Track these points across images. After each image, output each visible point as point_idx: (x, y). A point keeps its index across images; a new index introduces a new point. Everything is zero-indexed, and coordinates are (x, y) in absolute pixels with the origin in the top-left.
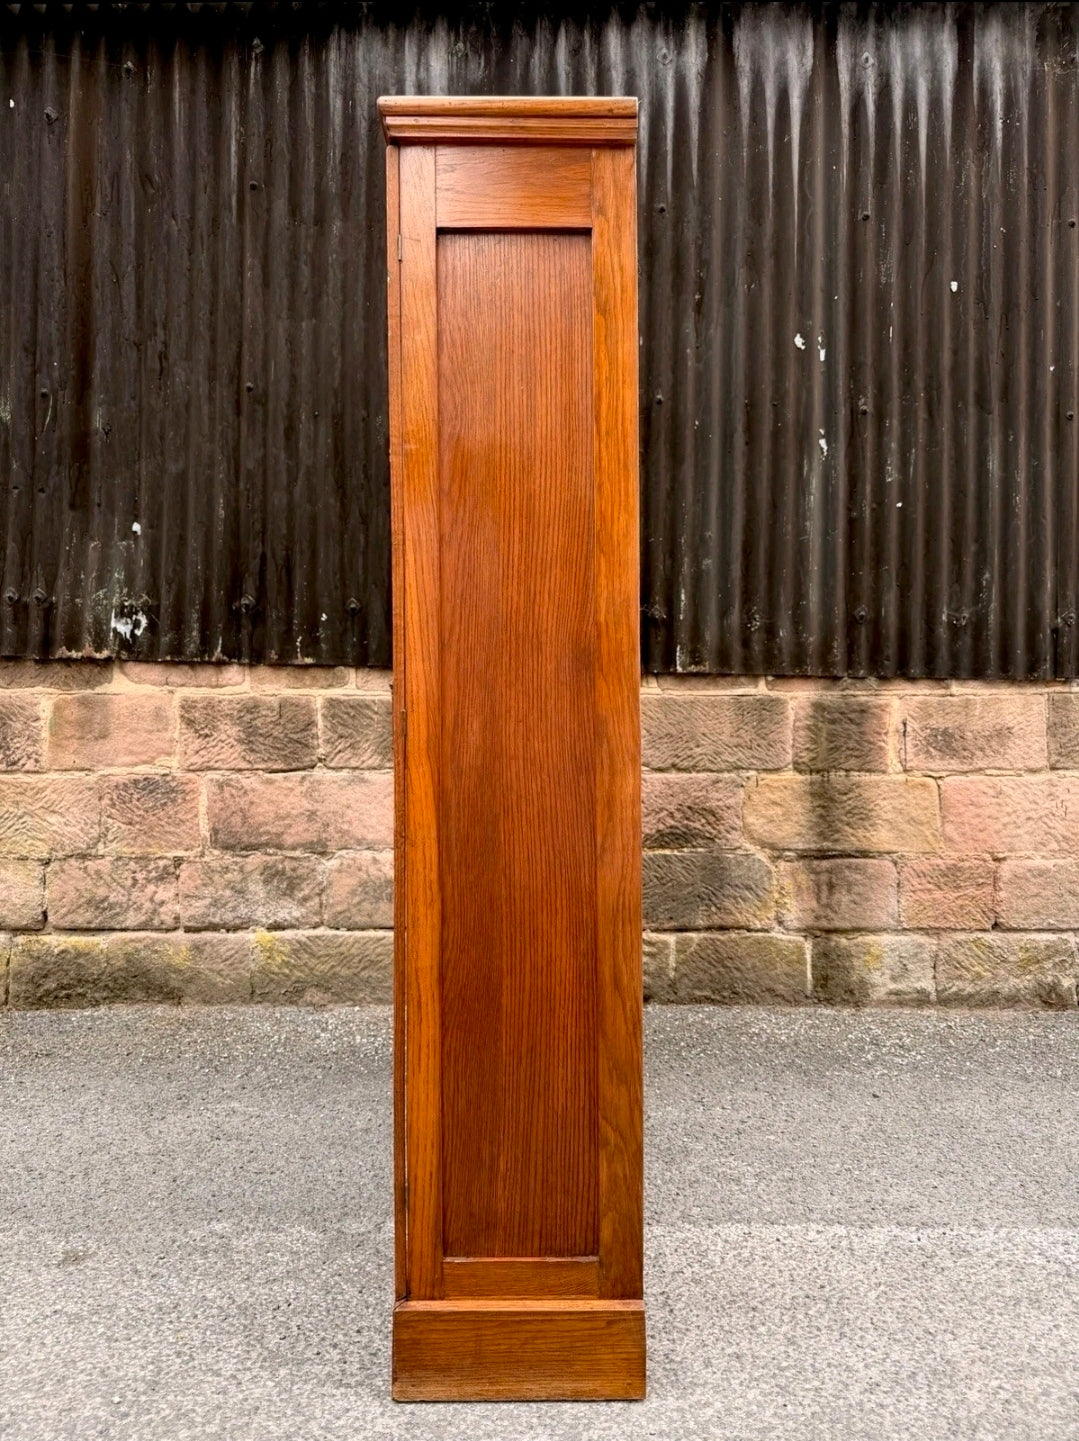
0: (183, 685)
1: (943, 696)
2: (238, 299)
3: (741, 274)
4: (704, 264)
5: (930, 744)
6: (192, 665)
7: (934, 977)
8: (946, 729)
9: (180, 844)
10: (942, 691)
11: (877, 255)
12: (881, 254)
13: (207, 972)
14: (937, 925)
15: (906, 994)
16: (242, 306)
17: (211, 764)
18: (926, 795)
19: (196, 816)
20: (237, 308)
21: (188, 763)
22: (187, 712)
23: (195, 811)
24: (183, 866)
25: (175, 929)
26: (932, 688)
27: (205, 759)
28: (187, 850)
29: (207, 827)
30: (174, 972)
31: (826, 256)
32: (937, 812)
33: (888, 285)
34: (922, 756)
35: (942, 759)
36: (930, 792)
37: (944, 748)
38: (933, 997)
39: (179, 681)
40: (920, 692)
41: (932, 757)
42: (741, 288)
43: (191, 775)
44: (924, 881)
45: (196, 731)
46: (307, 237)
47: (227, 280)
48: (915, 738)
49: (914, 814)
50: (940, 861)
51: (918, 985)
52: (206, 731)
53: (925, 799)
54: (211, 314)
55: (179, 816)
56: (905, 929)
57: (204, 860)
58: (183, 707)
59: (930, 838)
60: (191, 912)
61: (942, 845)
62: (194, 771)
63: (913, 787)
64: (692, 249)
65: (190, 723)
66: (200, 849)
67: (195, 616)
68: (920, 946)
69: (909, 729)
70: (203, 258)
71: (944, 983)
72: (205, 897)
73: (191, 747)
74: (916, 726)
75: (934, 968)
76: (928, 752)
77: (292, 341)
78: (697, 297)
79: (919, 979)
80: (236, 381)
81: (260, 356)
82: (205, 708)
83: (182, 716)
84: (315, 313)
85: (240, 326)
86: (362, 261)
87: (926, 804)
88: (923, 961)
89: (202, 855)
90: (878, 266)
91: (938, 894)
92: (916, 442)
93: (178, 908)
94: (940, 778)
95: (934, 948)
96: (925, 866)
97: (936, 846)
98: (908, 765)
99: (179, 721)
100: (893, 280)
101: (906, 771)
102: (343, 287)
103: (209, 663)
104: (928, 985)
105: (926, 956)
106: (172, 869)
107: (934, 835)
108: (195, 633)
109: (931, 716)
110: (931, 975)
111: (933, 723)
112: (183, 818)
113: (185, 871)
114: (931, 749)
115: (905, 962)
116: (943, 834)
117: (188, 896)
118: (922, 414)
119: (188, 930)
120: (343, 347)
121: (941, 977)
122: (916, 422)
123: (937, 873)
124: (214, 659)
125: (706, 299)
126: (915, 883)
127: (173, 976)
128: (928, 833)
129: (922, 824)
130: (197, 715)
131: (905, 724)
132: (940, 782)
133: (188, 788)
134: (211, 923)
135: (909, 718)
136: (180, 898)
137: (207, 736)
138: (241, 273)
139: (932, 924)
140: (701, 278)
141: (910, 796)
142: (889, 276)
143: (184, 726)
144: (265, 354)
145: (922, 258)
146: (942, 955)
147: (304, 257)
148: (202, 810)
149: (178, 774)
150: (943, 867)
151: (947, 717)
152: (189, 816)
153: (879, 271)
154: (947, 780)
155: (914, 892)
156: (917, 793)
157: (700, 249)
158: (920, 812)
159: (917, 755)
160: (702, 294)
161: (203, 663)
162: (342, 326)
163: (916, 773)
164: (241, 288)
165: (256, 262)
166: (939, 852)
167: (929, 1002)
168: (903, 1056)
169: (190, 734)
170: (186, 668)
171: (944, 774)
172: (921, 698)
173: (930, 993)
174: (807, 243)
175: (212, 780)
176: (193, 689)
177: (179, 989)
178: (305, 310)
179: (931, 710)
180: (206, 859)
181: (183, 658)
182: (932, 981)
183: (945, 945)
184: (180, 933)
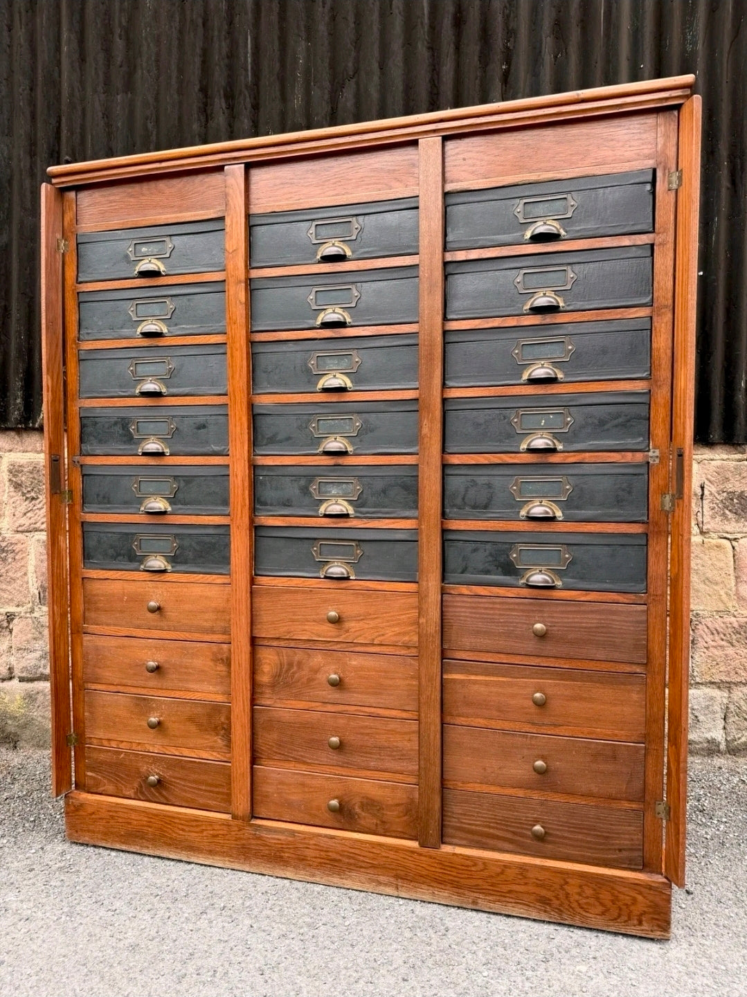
0: (11, 451)
1: (740, 460)
2: (56, 75)
3: (548, 43)
4: (511, 33)
5: (727, 507)
6: (18, 431)
7: (725, 728)
8: (742, 492)
9: (12, 600)
10: (739, 456)
11: (684, 23)
12: (687, 23)
13: (40, 719)
14: (728, 679)
15: (696, 743)
16: (60, 82)
17: (37, 525)
18: (721, 556)
19: (25, 574)
20: (53, 83)
21: (17, 524)
22: (15, 476)
23: (24, 570)
24: (15, 621)
25: (11, 678)
26: (729, 453)
27: (32, 521)
28: (18, 606)
29: (36, 585)
30: (10, 718)
31: (632, 25)
32: (731, 571)
33: (694, 53)
34: (718, 519)
35: (737, 521)
36: (725, 553)
37: (740, 511)
38: (723, 747)
39: (7, 447)
40: (717, 457)
41: (728, 520)
42: (548, 58)
43: (19, 536)
44: (717, 638)
45: (24, 494)
46: (121, 10)
47: (44, 56)
48: (712, 502)
49: (709, 575)
50: (733, 619)
51: (708, 736)
52: (33, 494)
53: (720, 560)
54: (31, 89)
55: (10, 574)
56: (698, 683)
57: (33, 615)
58: (10, 471)
59: (724, 597)
60: (24, 663)
61: (735, 603)
62: (22, 532)
63: (709, 548)
64: (500, 18)
65: (17, 486)
66: (30, 605)
67: (19, 384)
68: (712, 698)
69: (706, 492)
70: (21, 34)
71: (734, 733)
72: (35, 650)
73: (19, 509)
74: (714, 489)
75: (725, 719)
76: (724, 514)
77: (107, 115)
78: (504, 67)
79: (709, 730)
80: (56, 155)
81: (78, 130)
82: (31, 473)
83: (10, 480)
84: (129, 86)
85: (59, 100)
86: (175, 34)
87: (721, 564)
88: (714, 713)
89: (32, 611)
90: (684, 34)
91: (730, 651)
92: (719, 211)
93: (13, 660)
94: (735, 539)
95: (725, 701)
96: (719, 624)
97: (730, 605)
98: (705, 528)
99: (7, 484)
100: (700, 47)
101: (702, 533)
102: (157, 61)
103: (34, 429)
104: (718, 735)
105: (717, 708)
106: (5, 624)
107: (727, 594)
108: (18, 401)
109: (728, 479)
110: (722, 726)
111: (729, 487)
112: (13, 576)
113: (16, 625)
114: (727, 512)
115: (697, 714)
116: (737, 593)
117: (21, 649)
118: (725, 182)
119: (22, 680)
120: (157, 121)
121: (732, 728)
122: (719, 191)
123: (730, 630)
124: (37, 426)
125: (513, 68)
126: (708, 640)
127: (10, 722)
128: (722, 593)
129: (717, 584)
130: (23, 479)
131: (702, 488)
132: (734, 543)
133: (17, 548)
134: (42, 674)
135: (707, 482)
136: (13, 651)
137: (33, 499)
138: (58, 49)
139: (724, 678)
140: (508, 48)
141: (706, 558)
142: (694, 43)
143: (12, 489)
144: (83, 127)
145: (728, 25)
146: (732, 707)
147: (118, 31)
148: (31, 569)
149: (8, 535)
150: (736, 625)
151: (743, 481)
152: (19, 574)
153: (685, 39)
154: (741, 541)
155: (707, 648)
156: (713, 554)
157: (507, 18)
158: (716, 572)
159: (713, 517)
160: (509, 63)
161: (28, 430)
162: (157, 99)
163: (712, 535)
164: (59, 63)
165: (73, 36)
166: (732, 610)
167: (719, 751)
168: (706, 826)
169: (18, 497)
170: (13, 434)
171: (739, 536)
172: (719, 463)
173: (719, 743)
174: (614, 10)
175: (38, 540)
176: (19, 455)
177: (16, 734)
178: (118, 82)
179: (729, 475)
180: (36, 614)
181: (9, 425)
182: (722, 732)
183: (736, 698)
184: (15, 682)
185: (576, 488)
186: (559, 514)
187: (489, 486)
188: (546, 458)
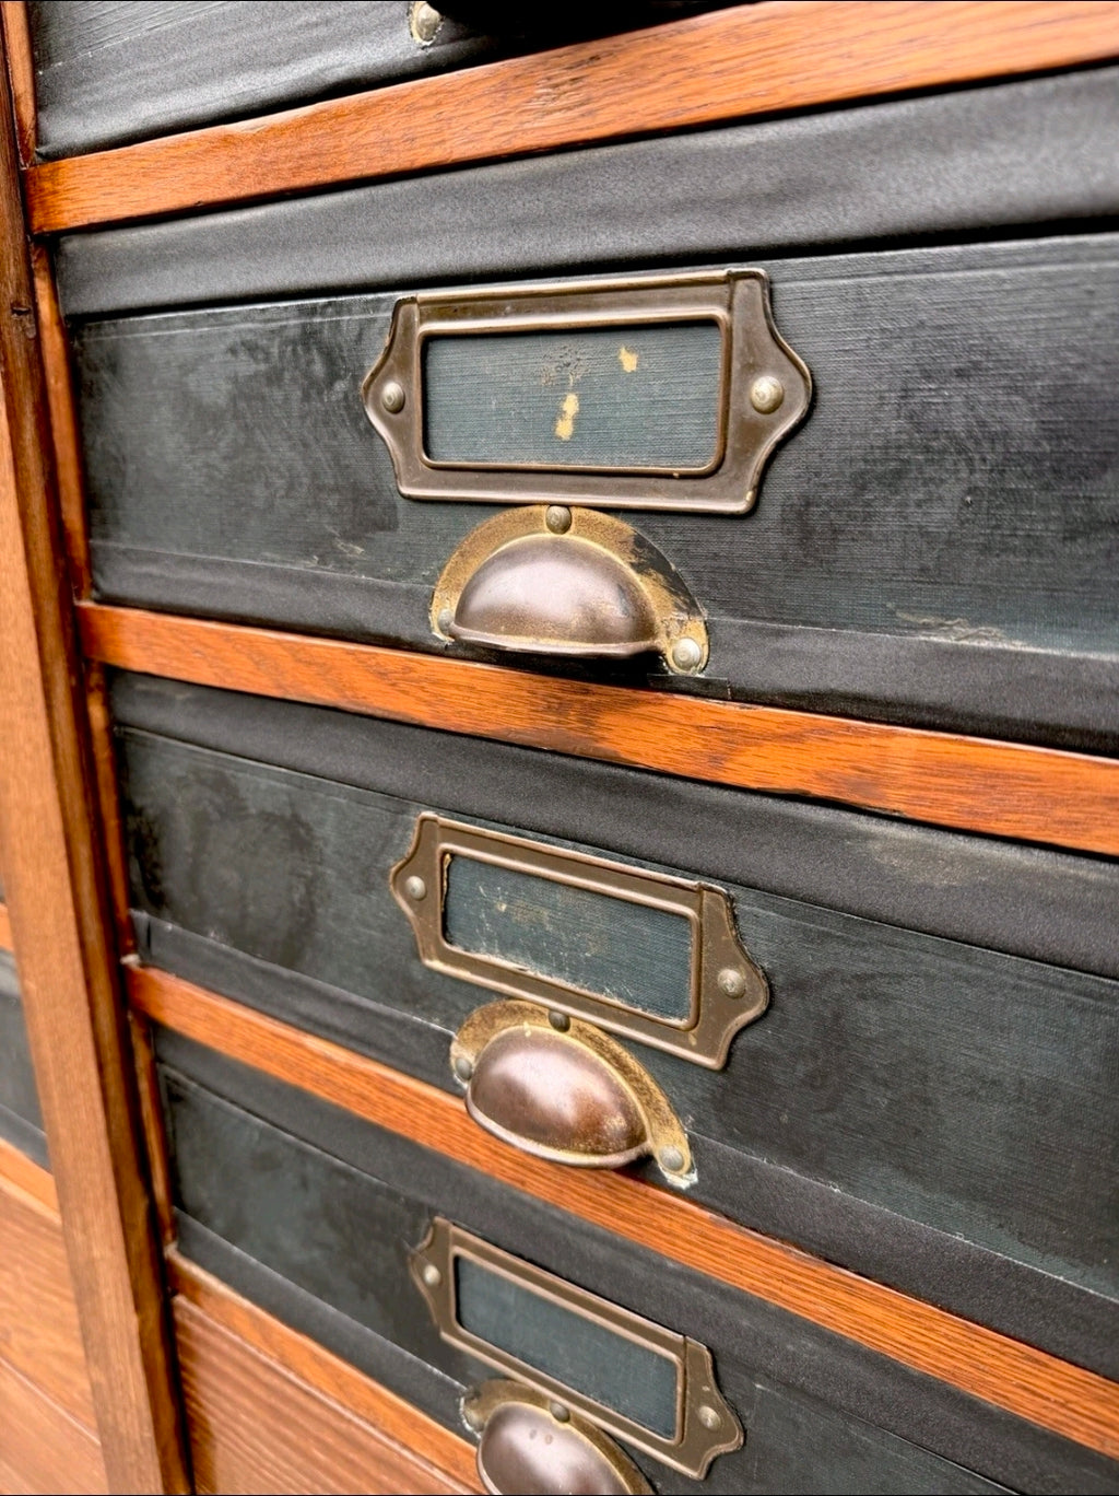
185: (790, 1003)
186: (670, 1146)
187: (296, 834)
188: (589, 716)
